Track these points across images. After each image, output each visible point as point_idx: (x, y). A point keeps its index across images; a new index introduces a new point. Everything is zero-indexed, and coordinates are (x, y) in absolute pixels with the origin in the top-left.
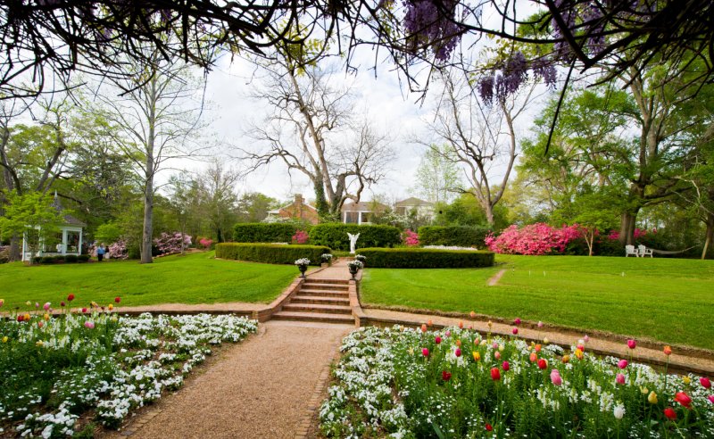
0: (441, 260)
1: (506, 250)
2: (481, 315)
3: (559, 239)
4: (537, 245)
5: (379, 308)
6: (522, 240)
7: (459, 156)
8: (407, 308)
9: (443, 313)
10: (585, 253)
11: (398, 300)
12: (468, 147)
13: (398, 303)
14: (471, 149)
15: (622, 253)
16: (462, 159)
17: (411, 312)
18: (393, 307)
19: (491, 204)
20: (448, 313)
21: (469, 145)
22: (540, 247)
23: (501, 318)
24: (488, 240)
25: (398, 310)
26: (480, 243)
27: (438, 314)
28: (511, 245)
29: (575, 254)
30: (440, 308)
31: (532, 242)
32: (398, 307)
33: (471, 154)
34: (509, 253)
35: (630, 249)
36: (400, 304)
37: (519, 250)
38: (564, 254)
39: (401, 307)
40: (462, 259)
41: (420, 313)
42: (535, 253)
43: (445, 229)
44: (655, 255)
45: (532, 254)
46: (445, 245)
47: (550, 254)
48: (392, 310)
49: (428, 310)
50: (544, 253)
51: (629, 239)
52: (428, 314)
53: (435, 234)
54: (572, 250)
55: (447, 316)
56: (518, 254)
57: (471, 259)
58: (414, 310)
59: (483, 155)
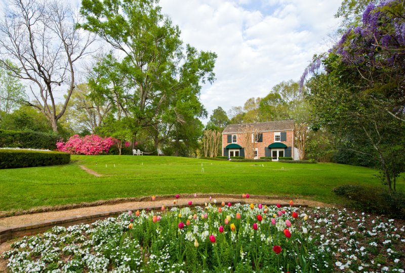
0: (34, 160)
1: (74, 152)
2: (119, 199)
3: (105, 145)
4: (95, 149)
5: (14, 214)
6: (85, 145)
7: (29, 75)
8: (50, 207)
9: (89, 204)
10: (118, 154)
11: (35, 201)
12: (40, 71)
13: (36, 205)
14: (42, 72)
15: (132, 154)
16: (31, 78)
17: (57, 210)
18: (33, 209)
19: (56, 118)
20: (94, 203)
21: (42, 69)
22: (96, 150)
23: (133, 198)
24: (59, 144)
25: (41, 211)
26: (53, 146)
27: (85, 206)
28: (78, 148)
29: (114, 154)
30: (85, 200)
31: (92, 146)
32: (39, 208)
33: (43, 76)
34: (76, 154)
35: (134, 151)
36: (41, 205)
37: (83, 151)
38: (108, 154)
39: (43, 208)
40: (51, 159)
41: (66, 209)
42: (93, 153)
43: (20, 134)
44: (144, 154)
45: (91, 154)
46: (21, 147)
47: (102, 154)
48: (32, 213)
49: (74, 205)
50: (99, 154)
51: (133, 146)
52: (74, 208)
53: (10, 138)
54: (113, 151)
55: (93, 206)
56: (82, 154)
57: (57, 158)
58: (60, 206)
59: (52, 80)
